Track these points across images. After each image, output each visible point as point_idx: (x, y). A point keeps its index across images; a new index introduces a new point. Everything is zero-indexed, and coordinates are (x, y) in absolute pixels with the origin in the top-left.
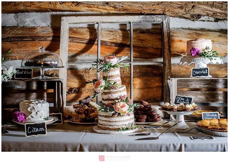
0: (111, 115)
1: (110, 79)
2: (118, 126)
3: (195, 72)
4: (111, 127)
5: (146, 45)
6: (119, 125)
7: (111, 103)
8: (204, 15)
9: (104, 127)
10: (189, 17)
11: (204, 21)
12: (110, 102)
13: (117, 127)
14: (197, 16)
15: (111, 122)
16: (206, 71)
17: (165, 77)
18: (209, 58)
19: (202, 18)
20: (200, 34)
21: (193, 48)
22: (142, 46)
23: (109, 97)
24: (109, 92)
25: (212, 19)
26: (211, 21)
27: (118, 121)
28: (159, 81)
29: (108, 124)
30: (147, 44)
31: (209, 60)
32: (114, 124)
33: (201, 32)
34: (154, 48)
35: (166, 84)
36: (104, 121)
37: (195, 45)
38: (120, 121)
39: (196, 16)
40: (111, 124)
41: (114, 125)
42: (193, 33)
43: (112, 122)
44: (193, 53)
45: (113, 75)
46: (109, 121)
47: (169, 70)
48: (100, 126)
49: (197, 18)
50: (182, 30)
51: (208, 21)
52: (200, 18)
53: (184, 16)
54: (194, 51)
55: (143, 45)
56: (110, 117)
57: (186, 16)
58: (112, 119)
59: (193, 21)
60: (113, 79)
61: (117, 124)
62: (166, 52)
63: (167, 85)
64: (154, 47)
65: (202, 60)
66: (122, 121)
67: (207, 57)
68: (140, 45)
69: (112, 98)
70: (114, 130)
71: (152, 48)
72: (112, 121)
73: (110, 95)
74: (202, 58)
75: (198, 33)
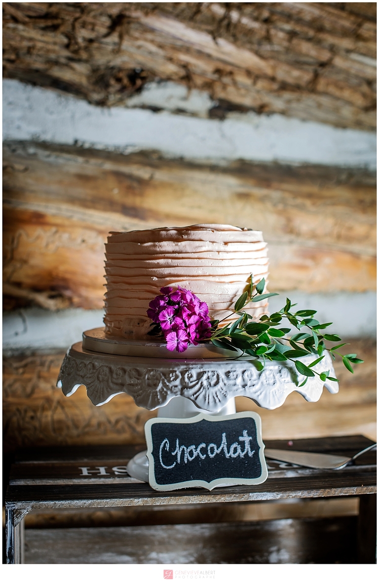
3: (173, 448)
8: (169, 79)
10: (84, 81)
11: (156, 109)
14: (126, 81)
16: (246, 438)
18: (285, 365)
19: (153, 94)
20: (141, 181)
21: (166, 290)
25: (200, 102)
26: (194, 115)
31: (287, 377)
33: (143, 173)
37: (181, 267)
39: (119, 80)
42: (106, 173)
44: (175, 328)
49: (123, 89)
50: (42, 153)
51: (180, 111)
52: (139, 90)
53: (57, 72)
54: (178, 313)
57: (66, 75)
59: (102, 103)
65: (239, 381)
67: (275, 355)
74: (238, 367)
75: (130, 177)
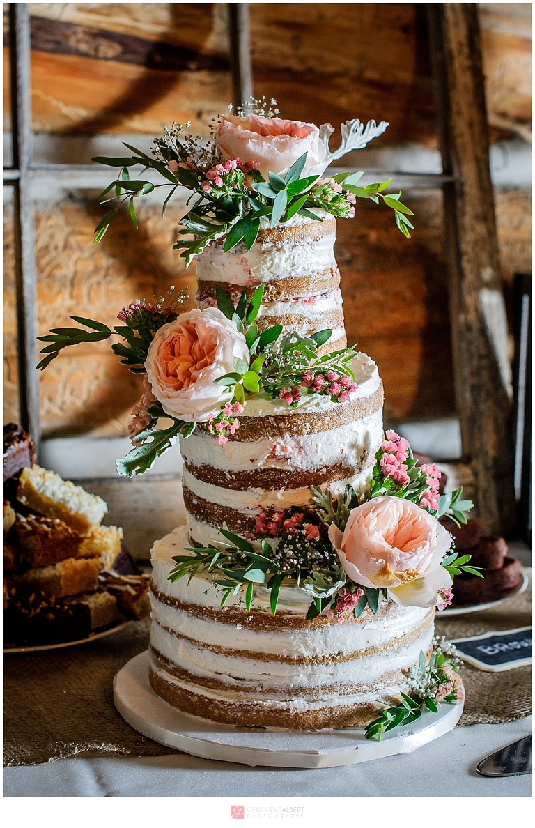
0: (302, 610)
1: (279, 309)
2: (359, 689)
4: (299, 704)
5: (320, 59)
6: (363, 679)
7: (295, 509)
9: (245, 709)
12: (282, 498)
13: (352, 701)
15: (300, 661)
17: (461, 274)
22: (294, 64)
23: (273, 456)
24: (280, 419)
27: (355, 655)
28: (408, 294)
29: (277, 683)
30: (328, 56)
32: (323, 675)
34: (372, 83)
35: (472, 317)
36: (237, 653)
38: (371, 651)
40: (301, 676)
41: (329, 688)
43: (314, 660)
45: (299, 272)
46: (288, 660)
47: (481, 229)
48: (199, 690)
55: (302, 60)
56: (298, 623)
58: (312, 641)
60: (300, 309)
61: (349, 673)
62: (459, 113)
63: (476, 325)
64: (371, 74)
66: (386, 646)
68: (285, 57)
69: (300, 462)
70: (326, 725)
71: (360, 80)
72: (307, 654)
73: (285, 445)
